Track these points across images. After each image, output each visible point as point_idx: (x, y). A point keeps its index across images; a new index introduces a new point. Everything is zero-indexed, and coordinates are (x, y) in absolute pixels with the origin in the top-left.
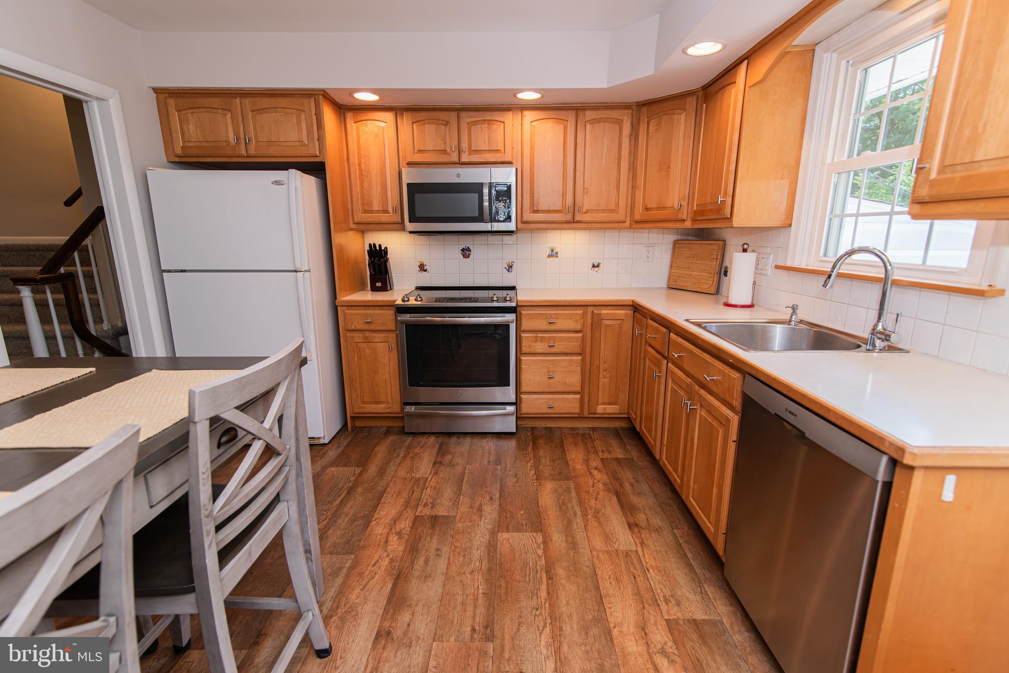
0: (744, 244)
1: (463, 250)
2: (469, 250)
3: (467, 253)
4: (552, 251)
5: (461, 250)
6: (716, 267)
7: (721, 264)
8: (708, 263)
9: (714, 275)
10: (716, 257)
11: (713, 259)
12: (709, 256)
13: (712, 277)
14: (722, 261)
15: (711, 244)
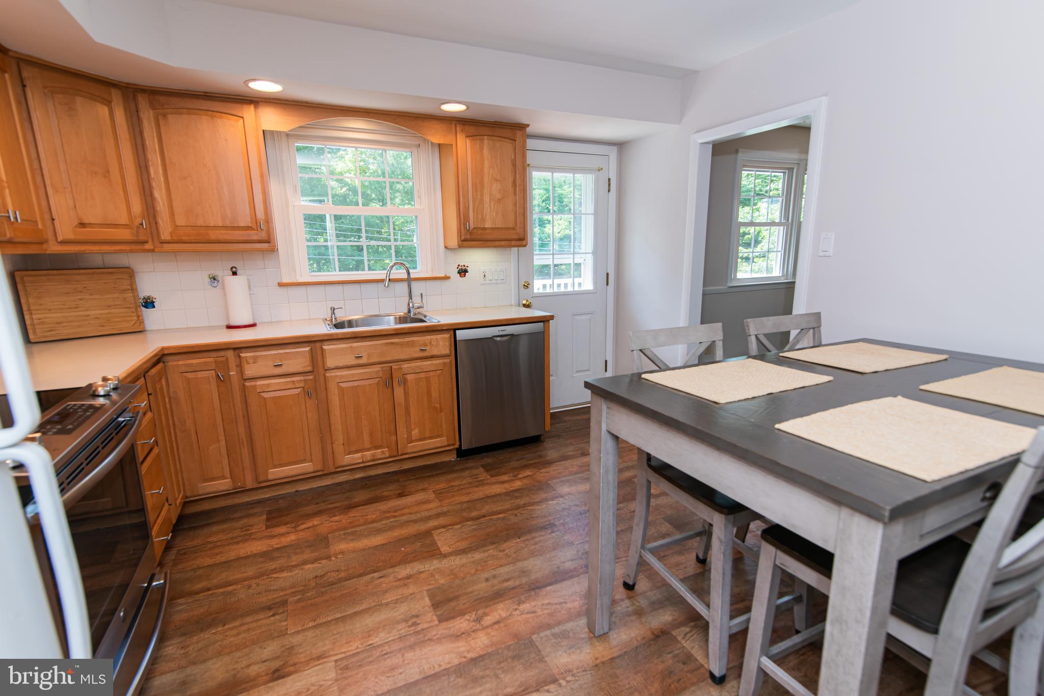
0: (232, 268)
6: (135, 299)
7: (138, 296)
8: (116, 295)
9: (136, 309)
10: (129, 287)
11: (124, 290)
12: (114, 287)
13: (133, 312)
14: (137, 292)
15: (112, 273)
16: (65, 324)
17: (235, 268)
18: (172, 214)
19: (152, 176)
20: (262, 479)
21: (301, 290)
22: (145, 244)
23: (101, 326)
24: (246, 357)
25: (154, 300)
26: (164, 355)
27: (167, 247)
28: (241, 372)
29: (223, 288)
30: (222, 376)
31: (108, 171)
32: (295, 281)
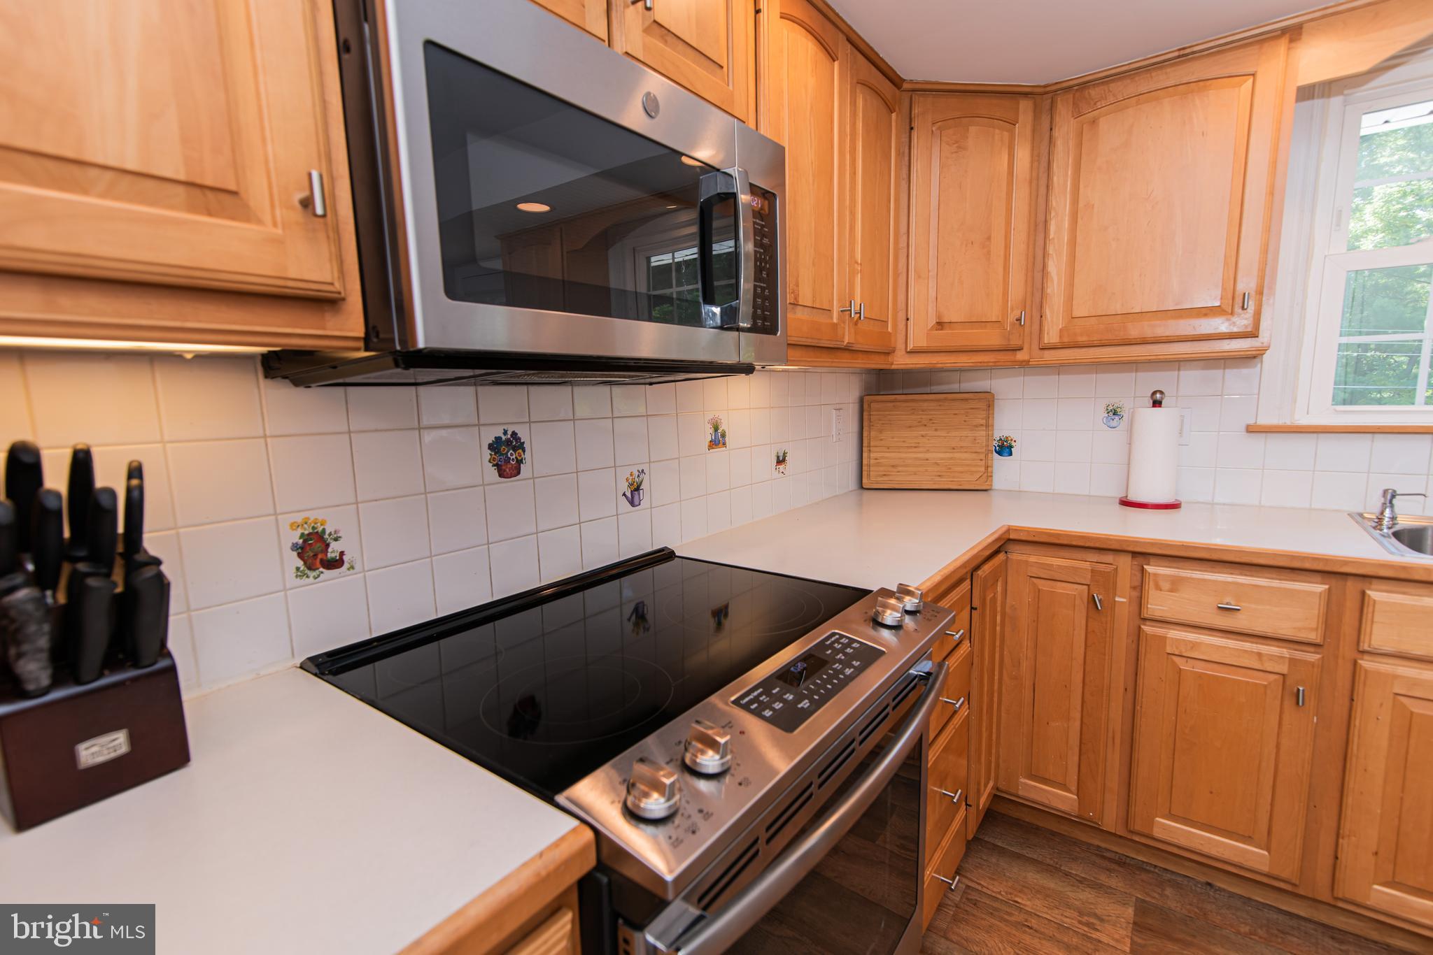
0: (1154, 393)
1: (495, 446)
2: (515, 443)
3: (512, 455)
4: (716, 429)
5: (491, 447)
6: (988, 440)
7: (993, 436)
8: (964, 433)
9: (986, 455)
10: (983, 422)
11: (976, 426)
12: (965, 421)
13: (981, 460)
14: (993, 430)
15: (966, 400)
16: (900, 469)
17: (1161, 392)
18: (1070, 298)
19: (1052, 235)
20: (1138, 827)
21: (1304, 445)
22: (1018, 352)
23: (940, 476)
24: (1155, 575)
25: (1013, 444)
26: (1009, 540)
27: (1049, 356)
28: (1140, 602)
29: (1130, 431)
30: (1100, 601)
31: (989, 238)
32: (1289, 423)
